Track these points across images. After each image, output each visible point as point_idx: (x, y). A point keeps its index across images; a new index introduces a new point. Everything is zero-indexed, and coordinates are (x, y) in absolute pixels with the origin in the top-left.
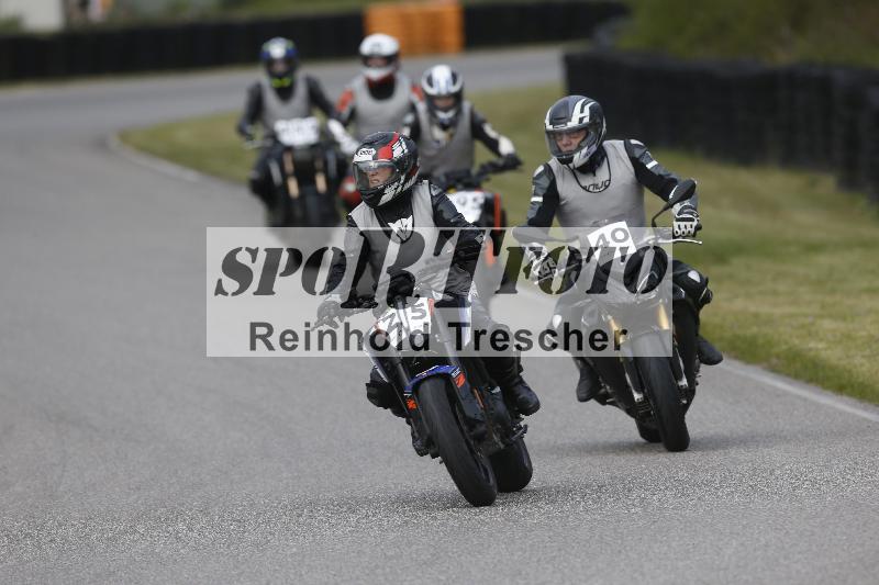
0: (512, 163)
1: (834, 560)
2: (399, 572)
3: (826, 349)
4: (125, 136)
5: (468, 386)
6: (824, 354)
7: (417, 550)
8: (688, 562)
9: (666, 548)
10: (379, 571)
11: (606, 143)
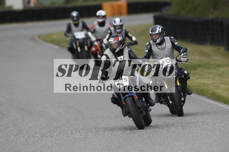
0: (136, 43)
1: (224, 147)
2: (111, 150)
3: (222, 92)
4: (39, 37)
5: (138, 99)
6: (222, 93)
7: (115, 144)
8: (186, 148)
9: (180, 144)
10: (105, 150)
11: (165, 37)
